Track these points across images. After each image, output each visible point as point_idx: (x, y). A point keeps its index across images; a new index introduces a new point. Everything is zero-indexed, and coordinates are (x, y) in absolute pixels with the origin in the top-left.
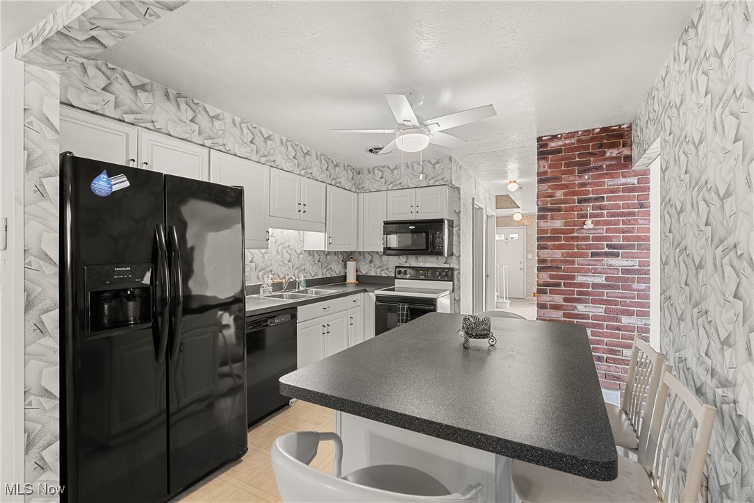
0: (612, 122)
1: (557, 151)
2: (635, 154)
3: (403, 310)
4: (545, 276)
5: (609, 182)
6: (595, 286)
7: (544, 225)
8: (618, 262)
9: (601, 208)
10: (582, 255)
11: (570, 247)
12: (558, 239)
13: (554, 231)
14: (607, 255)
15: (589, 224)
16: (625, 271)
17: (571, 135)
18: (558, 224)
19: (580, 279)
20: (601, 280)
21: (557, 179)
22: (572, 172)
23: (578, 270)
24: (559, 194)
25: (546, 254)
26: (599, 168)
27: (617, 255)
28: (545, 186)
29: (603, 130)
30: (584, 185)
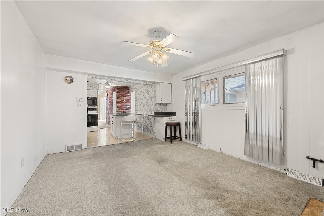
0: (127, 86)
1: (120, 88)
2: (130, 91)
3: (90, 117)
4: (118, 109)
5: (127, 94)
6: (125, 110)
7: (118, 100)
8: (128, 106)
9: (126, 98)
10: (124, 105)
11: (122, 104)
12: (120, 103)
13: (119, 101)
14: (126, 105)
15: (124, 100)
16: (129, 107)
17: (122, 86)
18: (120, 100)
19: (123, 109)
20: (126, 109)
21: (120, 93)
22: (122, 92)
23: (123, 108)
24: (120, 95)
25: (118, 105)
26: (125, 92)
27: (128, 105)
28: (118, 94)
29: (126, 86)
30: (123, 94)
